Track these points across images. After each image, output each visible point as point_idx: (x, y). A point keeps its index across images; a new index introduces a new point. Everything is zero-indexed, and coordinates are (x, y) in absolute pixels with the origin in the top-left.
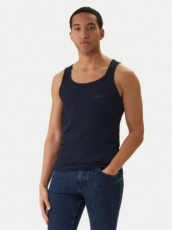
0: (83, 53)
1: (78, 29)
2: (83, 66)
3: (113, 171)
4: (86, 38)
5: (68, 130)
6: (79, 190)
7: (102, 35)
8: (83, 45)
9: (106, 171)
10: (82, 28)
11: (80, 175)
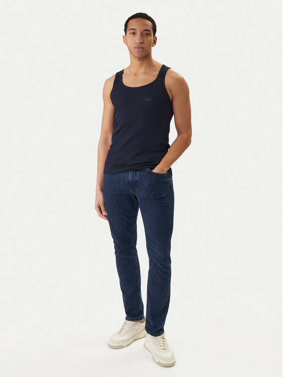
0: (135, 57)
1: (134, 34)
2: (133, 70)
3: (162, 170)
4: (141, 43)
5: (118, 132)
6: (132, 191)
7: (155, 42)
8: (137, 50)
9: (156, 170)
10: (138, 33)
11: (130, 176)
